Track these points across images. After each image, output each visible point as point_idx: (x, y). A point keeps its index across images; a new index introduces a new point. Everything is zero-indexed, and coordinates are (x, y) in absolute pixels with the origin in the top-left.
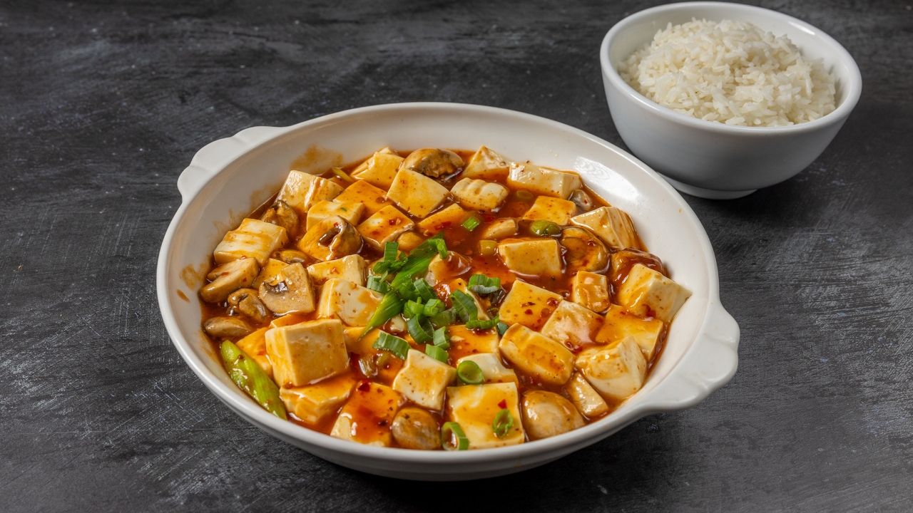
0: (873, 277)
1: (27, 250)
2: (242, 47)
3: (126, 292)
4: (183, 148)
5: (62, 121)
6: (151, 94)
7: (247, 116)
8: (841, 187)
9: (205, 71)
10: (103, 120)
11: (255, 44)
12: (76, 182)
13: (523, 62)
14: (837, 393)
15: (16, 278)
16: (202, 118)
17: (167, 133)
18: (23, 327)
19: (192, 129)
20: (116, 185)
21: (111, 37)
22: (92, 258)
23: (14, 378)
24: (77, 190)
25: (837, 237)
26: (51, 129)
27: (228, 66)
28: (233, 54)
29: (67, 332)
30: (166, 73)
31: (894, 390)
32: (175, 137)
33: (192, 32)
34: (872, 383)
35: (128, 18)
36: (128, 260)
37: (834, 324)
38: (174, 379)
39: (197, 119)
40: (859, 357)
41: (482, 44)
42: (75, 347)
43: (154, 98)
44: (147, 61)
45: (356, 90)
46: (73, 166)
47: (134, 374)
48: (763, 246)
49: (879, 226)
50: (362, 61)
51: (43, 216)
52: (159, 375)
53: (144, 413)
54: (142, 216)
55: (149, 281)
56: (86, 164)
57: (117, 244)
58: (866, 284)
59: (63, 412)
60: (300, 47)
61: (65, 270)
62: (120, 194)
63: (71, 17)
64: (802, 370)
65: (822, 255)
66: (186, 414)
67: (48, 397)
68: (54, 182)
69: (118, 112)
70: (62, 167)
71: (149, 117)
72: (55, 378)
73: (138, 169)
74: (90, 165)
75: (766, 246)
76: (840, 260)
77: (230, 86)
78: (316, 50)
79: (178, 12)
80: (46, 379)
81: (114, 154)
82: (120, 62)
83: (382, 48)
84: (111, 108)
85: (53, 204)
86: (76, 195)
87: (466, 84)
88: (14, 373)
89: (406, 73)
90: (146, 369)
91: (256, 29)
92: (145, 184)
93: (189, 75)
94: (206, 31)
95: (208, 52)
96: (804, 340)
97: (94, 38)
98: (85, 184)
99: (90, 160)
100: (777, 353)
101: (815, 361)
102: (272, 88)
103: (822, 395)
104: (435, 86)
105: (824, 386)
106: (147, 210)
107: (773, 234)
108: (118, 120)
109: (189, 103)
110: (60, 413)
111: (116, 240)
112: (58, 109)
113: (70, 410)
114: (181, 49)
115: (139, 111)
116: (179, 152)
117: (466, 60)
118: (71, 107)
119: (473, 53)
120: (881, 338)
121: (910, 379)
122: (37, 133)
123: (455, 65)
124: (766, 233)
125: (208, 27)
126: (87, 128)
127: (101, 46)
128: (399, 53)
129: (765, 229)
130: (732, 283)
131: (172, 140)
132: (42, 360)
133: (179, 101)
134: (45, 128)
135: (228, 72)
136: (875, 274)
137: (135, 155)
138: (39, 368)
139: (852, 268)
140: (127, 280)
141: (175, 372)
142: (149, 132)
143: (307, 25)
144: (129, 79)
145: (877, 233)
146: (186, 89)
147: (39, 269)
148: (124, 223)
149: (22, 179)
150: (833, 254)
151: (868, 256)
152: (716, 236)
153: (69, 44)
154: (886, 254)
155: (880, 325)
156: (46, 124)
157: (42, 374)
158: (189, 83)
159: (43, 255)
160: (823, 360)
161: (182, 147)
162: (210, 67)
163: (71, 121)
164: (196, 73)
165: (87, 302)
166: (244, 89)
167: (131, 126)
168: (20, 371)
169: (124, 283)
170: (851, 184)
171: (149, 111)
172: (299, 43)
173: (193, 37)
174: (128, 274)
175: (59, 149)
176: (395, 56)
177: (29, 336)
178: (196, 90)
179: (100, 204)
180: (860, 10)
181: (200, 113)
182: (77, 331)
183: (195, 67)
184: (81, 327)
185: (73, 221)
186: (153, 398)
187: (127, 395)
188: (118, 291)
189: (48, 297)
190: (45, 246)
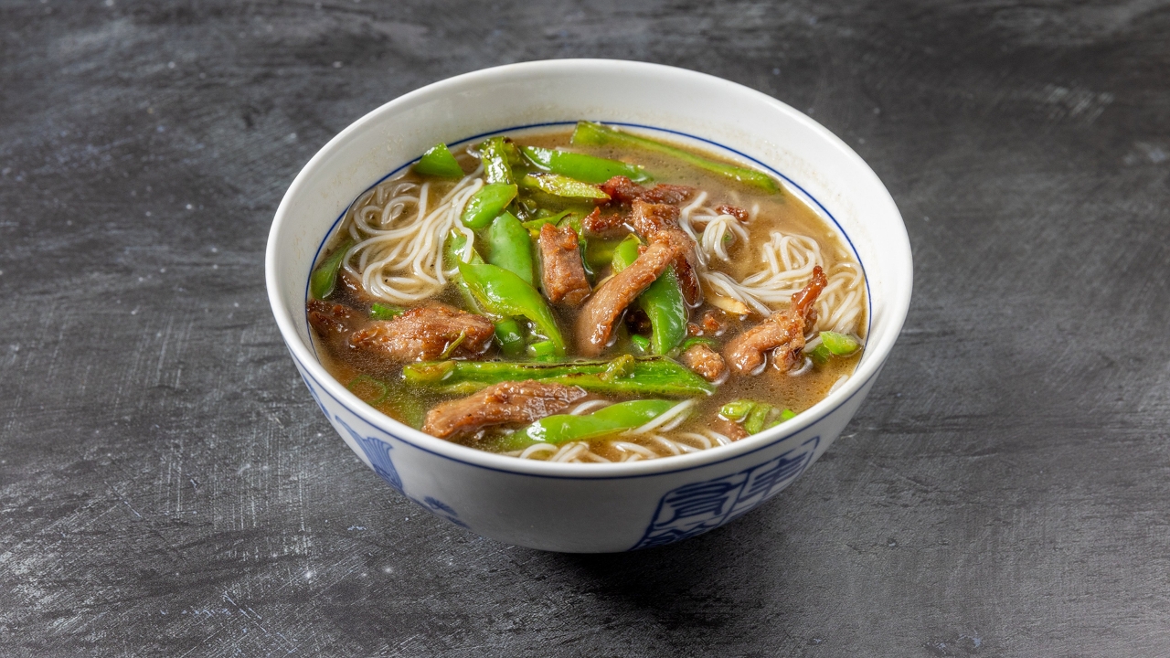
1: (26, 374)
2: (336, 31)
3: (177, 446)
4: (252, 204)
5: (68, 159)
6: (201, 112)
9: (281, 72)
10: (129, 157)
11: (356, 25)
12: (94, 261)
13: (767, 54)
15: (11, 419)
16: (279, 153)
17: (227, 179)
18: (26, 500)
20: (154, 268)
21: (137, 13)
22: (123, 389)
23: (16, 581)
24: (95, 275)
26: (52, 171)
27: (316, 64)
28: (323, 43)
29: (92, 510)
30: (221, 75)
32: (239, 186)
33: (258, 5)
36: (178, 393)
38: (252, 585)
39: (270, 155)
41: (705, 24)
42: (103, 533)
43: (206, 119)
44: (191, 56)
46: (88, 234)
47: (194, 578)
48: (1134, 370)
51: (47, 318)
52: (229, 579)
53: (210, 641)
54: (195, 320)
55: (210, 427)
56: (107, 230)
59: (92, 638)
60: (423, 30)
61: (84, 409)
62: (161, 282)
66: (271, 641)
67: (69, 614)
68: (61, 261)
70: (71, 235)
71: (200, 151)
72: (78, 584)
73: (186, 240)
74: (114, 232)
75: (1139, 369)
77: (320, 98)
78: (450, 35)
80: (63, 584)
81: (148, 214)
82: (151, 57)
83: (550, 31)
84: (140, 137)
85: (62, 298)
86: (94, 283)
88: (17, 573)
90: (210, 570)
92: (197, 265)
93: (258, 80)
95: (284, 39)
97: (109, 15)
98: (107, 265)
99: (112, 224)
100: (1152, 546)
106: (203, 310)
107: (1150, 349)
108: (152, 157)
109: (257, 127)
110: (88, 638)
111: (158, 359)
112: (60, 138)
113: (102, 635)
114: (242, 35)
115: (182, 140)
116: (246, 212)
118: (80, 134)
119: (690, 40)
122: (31, 179)
124: (1141, 346)
126: (107, 170)
127: (120, 30)
128: (576, 41)
129: (1138, 339)
130: (1085, 431)
131: (236, 191)
132: (56, 553)
133: (242, 124)
134: (43, 170)
135: (317, 73)
137: (180, 215)
138: (53, 565)
140: (177, 427)
141: (253, 573)
142: (199, 176)
144: (166, 86)
146: (253, 104)
147: (45, 405)
148: (169, 331)
149: (12, 256)
152: (1063, 351)
153: (73, 27)
156: (43, 164)
157: (56, 576)
158: (258, 92)
159: (50, 382)
162: (287, 65)
163: (82, 157)
164: (267, 76)
165: (119, 461)
166: (342, 103)
167: (172, 166)
168: (26, 571)
169: (173, 432)
171: (199, 141)
172: (424, 24)
173: (261, 13)
174: (178, 416)
175: (65, 205)
176: (571, 45)
177: (36, 514)
178: (268, 106)
179: (131, 297)
181: (276, 145)
182: (106, 509)
183: (266, 65)
184: (113, 501)
185: (92, 327)
186: (223, 615)
187: (185, 612)
188: (164, 443)
189: (61, 452)
190: (52, 367)
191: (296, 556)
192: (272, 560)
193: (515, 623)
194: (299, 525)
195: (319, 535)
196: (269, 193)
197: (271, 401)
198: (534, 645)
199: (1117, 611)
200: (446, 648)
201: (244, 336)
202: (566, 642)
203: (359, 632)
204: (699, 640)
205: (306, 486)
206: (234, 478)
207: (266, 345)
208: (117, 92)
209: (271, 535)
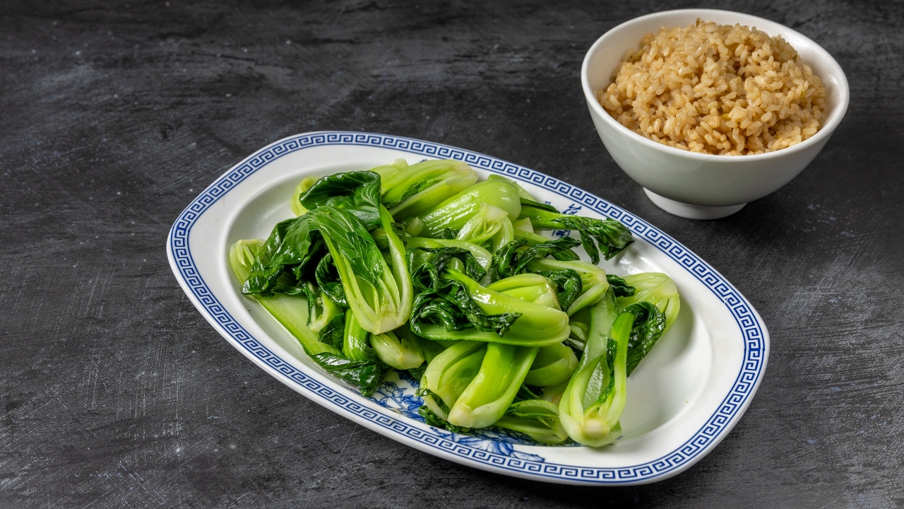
0: (874, 345)
2: (229, 72)
3: (96, 360)
5: (40, 160)
6: (133, 128)
7: (230, 154)
8: (849, 239)
9: (189, 100)
10: (81, 159)
11: (243, 68)
12: (51, 231)
13: (523, 89)
14: (821, 479)
16: (183, 156)
17: (146, 174)
19: (172, 169)
20: (92, 235)
21: (95, 61)
22: (63, 320)
24: (51, 241)
25: (840, 298)
26: (28, 169)
27: (214, 95)
28: (220, 81)
29: (34, 404)
30: (149, 103)
31: (883, 476)
32: (154, 179)
33: (178, 55)
34: (860, 468)
35: (113, 38)
36: (100, 322)
37: (826, 400)
38: (139, 456)
39: (178, 157)
40: (849, 437)
41: (482, 68)
42: (41, 420)
43: (135, 133)
44: (130, 89)
45: (345, 123)
46: (48, 212)
47: (100, 452)
49: (886, 285)
50: (353, 87)
51: (16, 270)
52: (121, 453)
53: (107, 495)
54: (116, 271)
55: (119, 346)
56: (61, 210)
57: (89, 304)
58: (866, 354)
59: (26, 493)
60: (289, 71)
61: (35, 333)
62: (95, 245)
63: (54, 38)
64: (787, 452)
65: (821, 319)
66: (149, 496)
67: (12, 475)
68: (29, 231)
69: (97, 150)
70: (37, 213)
71: (129, 155)
72: (20, 455)
73: (114, 216)
74: (66, 211)
75: (763, 308)
76: (840, 324)
77: (214, 118)
78: (307, 74)
79: (165, 31)
80: (10, 455)
81: (91, 198)
82: (103, 91)
83: (375, 72)
84: (90, 145)
85: (27, 257)
86: (49, 246)
87: (461, 114)
89: (398, 102)
90: (111, 446)
91: (246, 50)
92: (121, 233)
93: (173, 106)
94: (193, 53)
95: (193, 78)
96: (792, 418)
97: (77, 62)
98: (60, 234)
99: (66, 205)
100: (763, 433)
101: (802, 442)
102: (257, 120)
103: (806, 481)
104: (428, 117)
105: (808, 471)
106: (121, 264)
107: (771, 294)
108: (97, 159)
109: (170, 138)
110: (24, 493)
111: (88, 299)
112: (37, 146)
113: (34, 490)
114: (166, 75)
115: (119, 148)
116: (157, 196)
117: (463, 86)
118: (49, 144)
119: (471, 78)
120: (874, 417)
121: (901, 465)
122: (14, 174)
123: (451, 92)
124: (765, 293)
125: (195, 48)
126: (66, 168)
127: (84, 72)
128: (393, 79)
131: (152, 182)
132: (8, 434)
133: (160, 137)
134: (22, 169)
135: (213, 101)
136: (877, 341)
137: (112, 199)
139: (852, 334)
140: (97, 346)
141: (141, 448)
142: (127, 173)
143: (298, 46)
144: (111, 111)
145: (883, 293)
146: (169, 123)
147: (9, 330)
148: (97, 279)
150: (834, 318)
151: (871, 321)
153: (51, 70)
154: (890, 318)
155: (875, 401)
156: (23, 164)
158: (173, 115)
159: (14, 314)
160: (811, 441)
161: (161, 190)
162: (194, 96)
163: (50, 159)
164: (179, 103)
165: (56, 370)
166: (228, 122)
167: (110, 166)
169: (94, 349)
170: (861, 235)
171: (129, 148)
172: (289, 67)
173: (179, 60)
174: (98, 339)
175: (35, 193)
176: (388, 81)
178: (179, 123)
179: (74, 256)
180: (893, 25)
181: (181, 150)
182: (44, 403)
183: (180, 96)
184: (49, 398)
185: (46, 276)
186: (117, 478)
187: (91, 475)
188: (87, 358)
189: (17, 363)
190: (16, 304)
191: (171, 437)
192: (154, 440)
193: (317, 484)
194: (174, 415)
195: (188, 422)
196: (174, 183)
197: (163, 327)
198: (330, 499)
199: (735, 478)
200: (268, 501)
201: (148, 282)
202: (352, 497)
203: (209, 490)
204: (444, 497)
205: (181, 387)
206: (133, 381)
207: (163, 288)
208: (79, 114)
209: (155, 422)
